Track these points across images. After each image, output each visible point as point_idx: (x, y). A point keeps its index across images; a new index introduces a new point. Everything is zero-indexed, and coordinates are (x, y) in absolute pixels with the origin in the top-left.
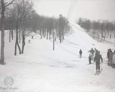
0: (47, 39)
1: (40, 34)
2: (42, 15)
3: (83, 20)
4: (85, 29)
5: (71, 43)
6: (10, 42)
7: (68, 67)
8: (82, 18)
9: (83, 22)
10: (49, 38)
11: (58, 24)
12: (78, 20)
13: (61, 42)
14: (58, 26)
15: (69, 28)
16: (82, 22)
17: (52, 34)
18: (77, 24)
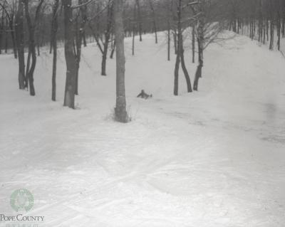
0: (271, 48)
1: (252, 36)
6: (169, 59)
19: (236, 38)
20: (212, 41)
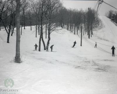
0: (75, 34)
1: (68, 29)
2: (69, 9)
3: (114, 13)
4: (116, 23)
5: (101, 39)
6: (36, 37)
7: (99, 69)
8: (113, 11)
9: (114, 15)
10: (76, 33)
11: (87, 17)
12: (109, 13)
13: (89, 38)
14: (86, 20)
15: (99, 22)
16: (112, 16)
17: (79, 28)
18: (108, 17)
19: (62, 30)
20: (53, 30)
